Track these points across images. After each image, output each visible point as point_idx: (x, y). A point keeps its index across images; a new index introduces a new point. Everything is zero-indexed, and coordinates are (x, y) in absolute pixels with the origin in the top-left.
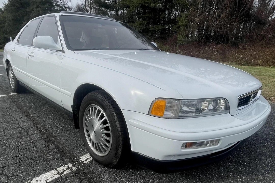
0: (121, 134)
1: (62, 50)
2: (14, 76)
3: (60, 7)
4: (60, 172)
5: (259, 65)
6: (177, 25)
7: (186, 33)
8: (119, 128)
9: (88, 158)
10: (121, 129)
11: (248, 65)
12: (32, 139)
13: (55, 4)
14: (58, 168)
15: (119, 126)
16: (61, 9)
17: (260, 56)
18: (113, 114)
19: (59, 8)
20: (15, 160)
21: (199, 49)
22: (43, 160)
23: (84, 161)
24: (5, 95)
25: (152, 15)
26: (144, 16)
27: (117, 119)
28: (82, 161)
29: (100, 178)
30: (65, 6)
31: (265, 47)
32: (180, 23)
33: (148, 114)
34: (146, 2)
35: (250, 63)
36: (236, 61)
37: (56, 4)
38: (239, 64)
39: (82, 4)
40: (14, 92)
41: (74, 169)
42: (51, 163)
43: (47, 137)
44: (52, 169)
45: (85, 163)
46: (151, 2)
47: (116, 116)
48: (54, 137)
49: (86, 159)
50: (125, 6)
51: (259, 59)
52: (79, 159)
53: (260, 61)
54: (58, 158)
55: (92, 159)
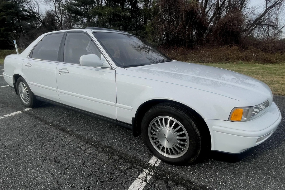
0: (200, 138)
1: (111, 67)
2: (29, 92)
3: (28, 12)
4: (144, 179)
5: (210, 62)
6: (144, 31)
7: (153, 38)
8: (199, 134)
9: (156, 161)
10: (200, 135)
11: (203, 62)
12: (90, 154)
13: (21, 9)
14: (138, 176)
15: (198, 132)
16: (29, 14)
17: (209, 55)
18: (191, 123)
19: (26, 13)
20: (92, 177)
21: (166, 51)
22: (119, 172)
23: (154, 165)
24: (19, 112)
25: (122, 22)
26: (116, 23)
27: (196, 127)
28: (153, 165)
29: (178, 176)
30: (33, 12)
31: (210, 48)
32: (147, 30)
33: (228, 121)
34: (117, 10)
35: (204, 61)
36: (194, 60)
37: (23, 9)
38: (197, 62)
39: (52, 10)
40: (29, 107)
41: (152, 173)
42: (129, 173)
43: (103, 149)
44: (135, 178)
45: (157, 166)
46: (121, 11)
47: (194, 124)
48: (108, 147)
49: (154, 162)
50: (97, 13)
51: (209, 58)
52: (149, 164)
53: (210, 59)
54: (130, 167)
55: (159, 161)
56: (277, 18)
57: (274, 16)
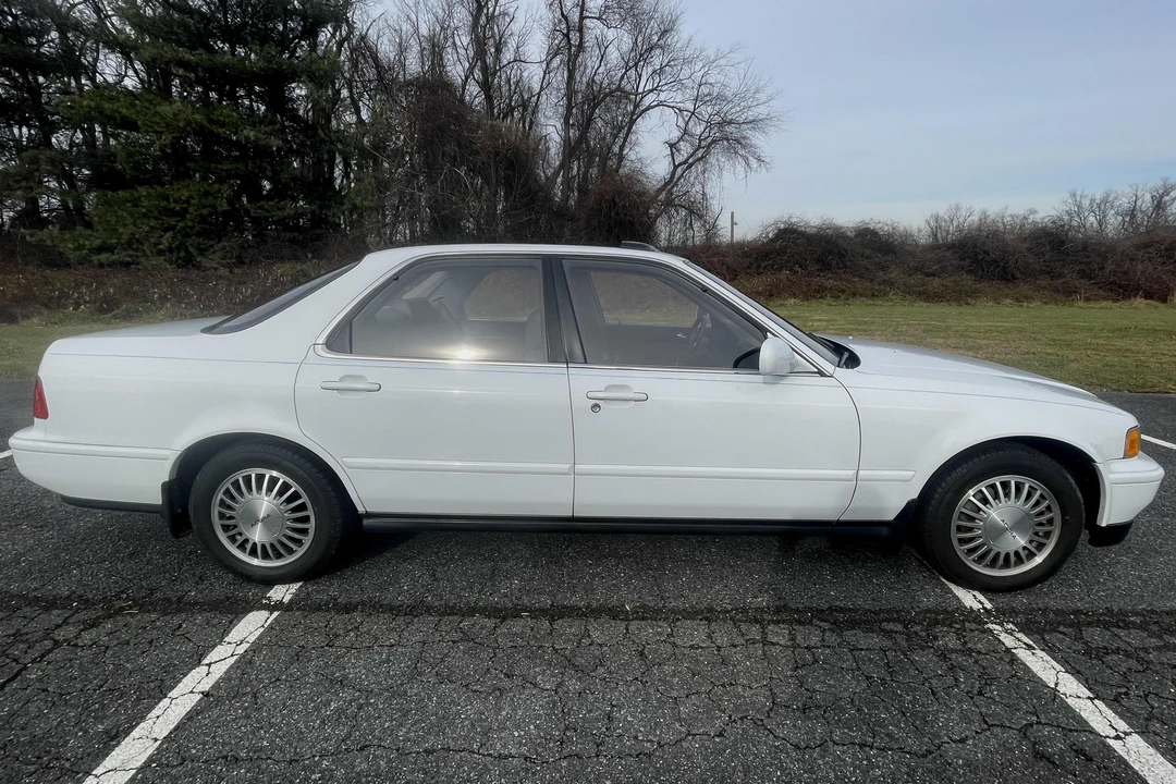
1: (816, 371)
4: (1023, 646)
9: (973, 597)
14: (1004, 644)
23: (984, 607)
33: (1124, 458)
49: (975, 602)
56: (704, 194)
57: (698, 188)
